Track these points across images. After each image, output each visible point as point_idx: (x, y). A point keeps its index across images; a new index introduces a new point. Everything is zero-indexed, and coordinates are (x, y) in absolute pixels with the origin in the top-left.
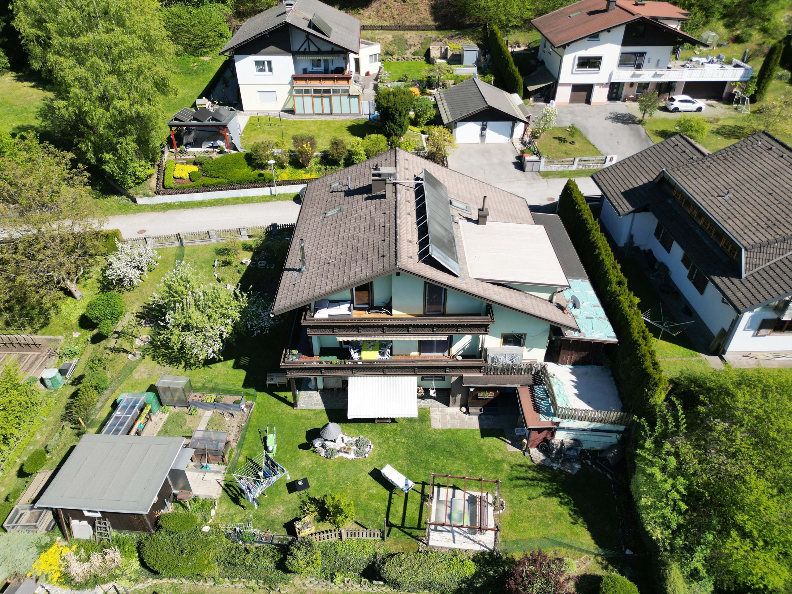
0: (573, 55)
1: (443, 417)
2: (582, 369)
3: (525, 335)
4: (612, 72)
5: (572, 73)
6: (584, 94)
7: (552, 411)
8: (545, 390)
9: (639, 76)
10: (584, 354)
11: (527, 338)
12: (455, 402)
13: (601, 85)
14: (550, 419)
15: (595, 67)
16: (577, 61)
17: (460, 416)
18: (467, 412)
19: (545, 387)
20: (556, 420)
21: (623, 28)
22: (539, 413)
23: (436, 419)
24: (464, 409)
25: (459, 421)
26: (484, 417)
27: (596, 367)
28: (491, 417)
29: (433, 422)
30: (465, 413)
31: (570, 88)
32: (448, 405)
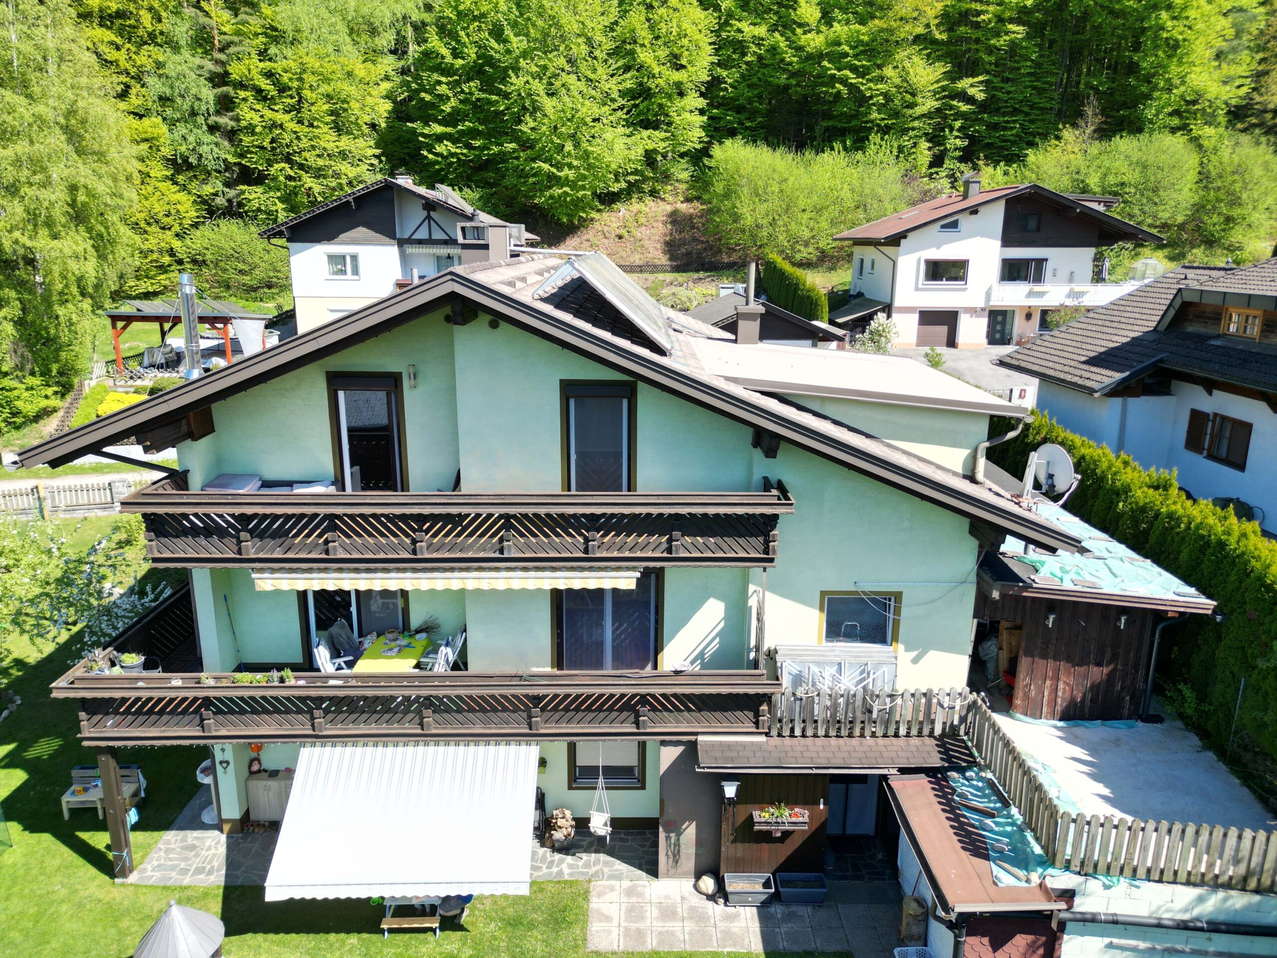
0: (914, 257)
1: (634, 912)
2: (1097, 730)
3: (898, 596)
4: (990, 289)
5: (917, 289)
6: (943, 330)
7: (1038, 850)
8: (991, 784)
9: (1042, 294)
10: (1097, 673)
11: (904, 611)
12: (676, 856)
13: (973, 311)
14: (1035, 878)
15: (956, 279)
16: (923, 267)
17: (692, 909)
18: (721, 893)
19: (990, 775)
20: (1060, 880)
21: (1000, 207)
22: (987, 857)
23: (608, 919)
24: (708, 884)
25: (689, 926)
26: (777, 910)
27: (1140, 724)
28: (805, 911)
29: (595, 927)
30: (711, 898)
31: (916, 317)
32: (653, 870)
